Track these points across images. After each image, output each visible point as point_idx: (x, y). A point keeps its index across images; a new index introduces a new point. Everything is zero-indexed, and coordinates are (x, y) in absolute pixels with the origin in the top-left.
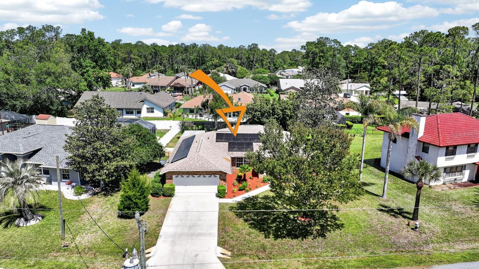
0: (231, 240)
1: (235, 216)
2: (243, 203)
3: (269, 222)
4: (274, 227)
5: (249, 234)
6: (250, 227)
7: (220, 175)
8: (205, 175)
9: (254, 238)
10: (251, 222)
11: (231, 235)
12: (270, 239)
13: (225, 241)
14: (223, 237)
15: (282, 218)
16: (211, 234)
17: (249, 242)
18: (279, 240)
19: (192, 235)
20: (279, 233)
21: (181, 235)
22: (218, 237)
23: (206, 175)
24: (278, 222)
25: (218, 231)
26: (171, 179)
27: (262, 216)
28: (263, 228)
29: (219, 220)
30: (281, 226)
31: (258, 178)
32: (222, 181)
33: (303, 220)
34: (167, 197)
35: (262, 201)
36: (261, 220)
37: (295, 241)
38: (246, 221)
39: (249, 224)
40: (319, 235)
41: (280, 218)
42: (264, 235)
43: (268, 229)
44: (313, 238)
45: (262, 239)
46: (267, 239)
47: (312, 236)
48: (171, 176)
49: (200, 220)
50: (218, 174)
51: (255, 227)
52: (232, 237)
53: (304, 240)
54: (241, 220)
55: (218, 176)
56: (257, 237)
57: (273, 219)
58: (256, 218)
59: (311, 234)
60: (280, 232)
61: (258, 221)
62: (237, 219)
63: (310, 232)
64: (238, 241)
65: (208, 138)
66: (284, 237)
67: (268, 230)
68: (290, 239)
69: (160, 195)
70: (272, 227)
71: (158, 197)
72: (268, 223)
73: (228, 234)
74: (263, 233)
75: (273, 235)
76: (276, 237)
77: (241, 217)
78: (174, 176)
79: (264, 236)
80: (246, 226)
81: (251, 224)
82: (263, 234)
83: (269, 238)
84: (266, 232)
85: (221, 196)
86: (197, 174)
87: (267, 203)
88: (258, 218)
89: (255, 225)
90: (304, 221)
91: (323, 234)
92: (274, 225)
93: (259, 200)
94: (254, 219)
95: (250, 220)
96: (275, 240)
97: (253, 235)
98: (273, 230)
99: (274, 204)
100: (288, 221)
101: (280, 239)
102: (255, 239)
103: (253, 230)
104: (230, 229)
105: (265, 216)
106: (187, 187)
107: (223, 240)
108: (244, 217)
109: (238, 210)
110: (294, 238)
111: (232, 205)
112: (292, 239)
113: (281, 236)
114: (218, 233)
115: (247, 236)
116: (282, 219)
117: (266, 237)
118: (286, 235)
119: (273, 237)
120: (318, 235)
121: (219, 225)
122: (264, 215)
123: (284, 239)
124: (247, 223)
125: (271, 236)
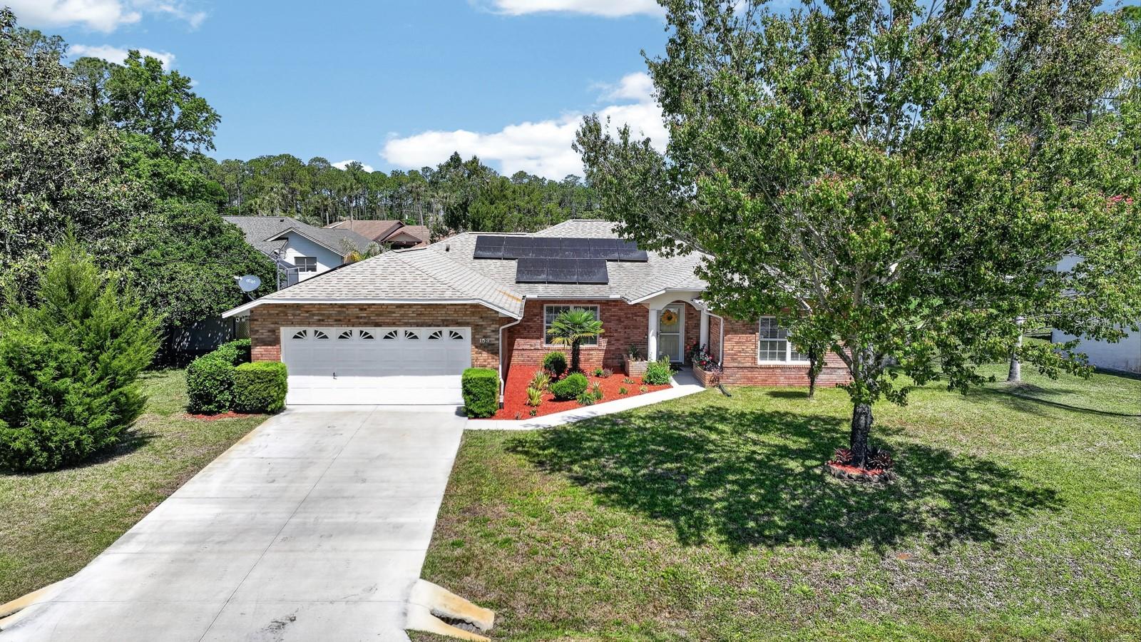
0: (502, 553)
1: (529, 467)
2: (568, 432)
3: (692, 482)
4: (719, 500)
5: (598, 530)
6: (600, 503)
7: (477, 329)
8: (415, 330)
9: (621, 546)
10: (604, 485)
11: (501, 532)
12: (705, 550)
13: (467, 559)
14: (461, 539)
15: (748, 470)
16: (398, 527)
17: (598, 560)
18: (756, 555)
19: (304, 531)
20: (751, 524)
21: (241, 532)
22: (434, 539)
23: (418, 325)
24: (733, 482)
25: (440, 517)
26: (275, 341)
27: (655, 464)
28: (668, 505)
29: (454, 480)
30: (753, 497)
31: (627, 375)
32: (485, 355)
33: (855, 472)
34: (247, 412)
35: (648, 426)
36: (652, 478)
37: (841, 557)
38: (581, 480)
39: (597, 492)
40: (959, 531)
41: (741, 471)
42: (674, 531)
43: (690, 508)
44: (932, 543)
45: (670, 550)
46: (691, 550)
47: (924, 534)
48: (274, 332)
49: (364, 481)
50: (467, 324)
51: (626, 501)
52: (507, 541)
53: (889, 550)
54: (560, 479)
55: (467, 332)
56: (643, 539)
57: (707, 472)
58: (626, 471)
59: (918, 527)
60: (756, 520)
61: (634, 483)
62: (537, 477)
63: (905, 522)
64: (540, 558)
65: (447, 250)
66: (780, 540)
67: (691, 513)
68: (813, 550)
69: (221, 407)
70: (711, 502)
71: (210, 413)
72: (686, 489)
73: (490, 528)
74: (668, 522)
75: (719, 532)
76: (738, 539)
77: (560, 470)
78: (286, 333)
79: (674, 535)
80: (585, 500)
81: (607, 491)
82: (668, 527)
83: (701, 542)
84: (683, 518)
85: (477, 411)
86: (381, 319)
87: (669, 428)
88: (635, 472)
89: (625, 495)
90: (862, 479)
91: (974, 526)
92: (719, 492)
93: (639, 422)
94: (621, 476)
95: (599, 480)
96: (734, 552)
97: (618, 534)
98: (714, 513)
99: (705, 432)
100: (783, 481)
101: (763, 549)
102: (629, 550)
103: (620, 514)
104: (502, 509)
105: (668, 465)
106: (341, 380)
107: (458, 552)
108: (570, 470)
109: (544, 449)
110: (833, 545)
111: (522, 437)
112: (823, 547)
113: (761, 533)
114: (437, 525)
115: (585, 537)
116: (752, 472)
117: (684, 540)
118: (791, 530)
119: (723, 538)
120: (952, 532)
121: (448, 495)
122: (662, 462)
123: (782, 549)
124: (585, 488)
125: (712, 536)
